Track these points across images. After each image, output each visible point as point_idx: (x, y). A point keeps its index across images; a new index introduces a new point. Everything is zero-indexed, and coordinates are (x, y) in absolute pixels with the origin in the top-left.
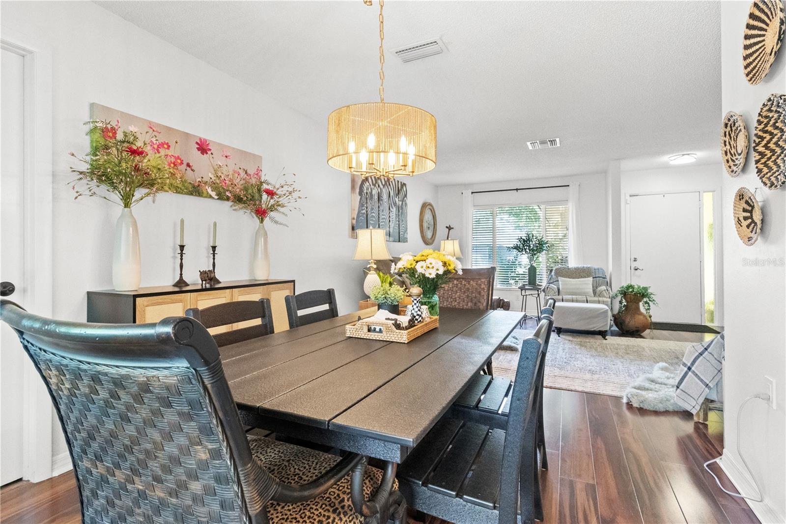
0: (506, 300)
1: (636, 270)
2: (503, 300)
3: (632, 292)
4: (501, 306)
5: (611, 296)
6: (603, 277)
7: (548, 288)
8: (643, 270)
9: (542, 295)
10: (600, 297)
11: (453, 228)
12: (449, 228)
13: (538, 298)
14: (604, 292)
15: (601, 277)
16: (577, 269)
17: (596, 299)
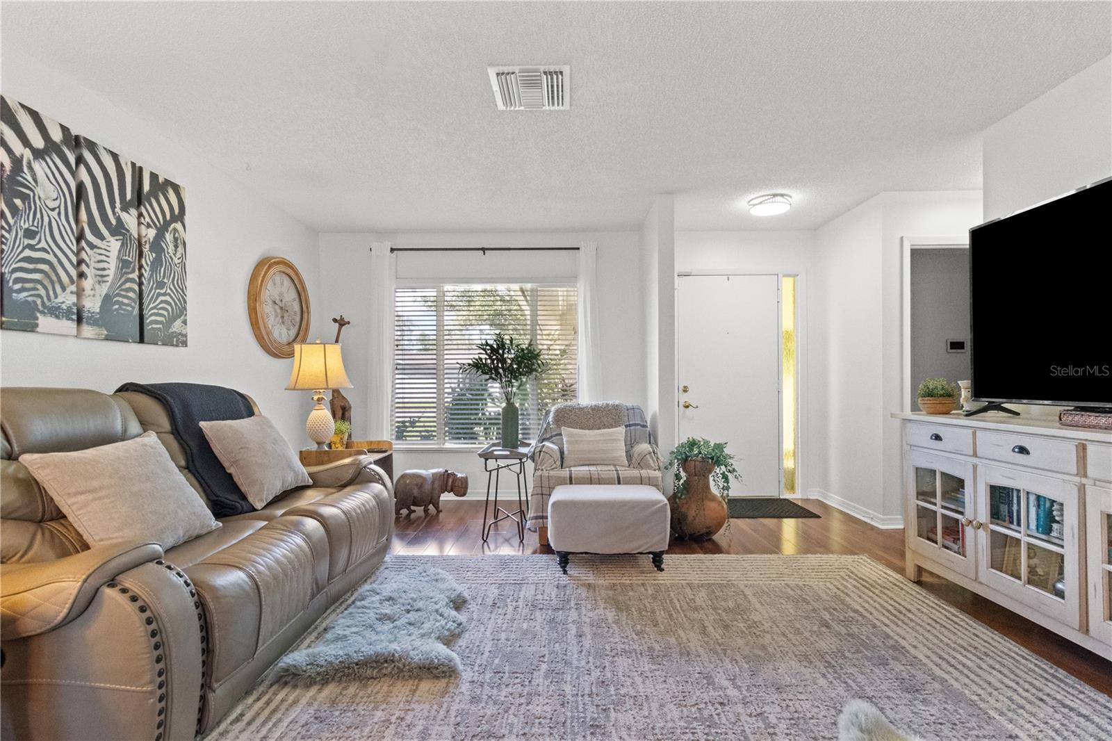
0: (459, 475)
1: (687, 407)
2: (454, 475)
3: (697, 455)
4: (449, 488)
5: (661, 465)
6: (642, 424)
7: (540, 452)
8: (697, 407)
9: (529, 465)
10: (642, 469)
11: (348, 323)
12: (341, 323)
13: (522, 476)
14: (648, 456)
15: (638, 425)
16: (595, 409)
17: (635, 473)
